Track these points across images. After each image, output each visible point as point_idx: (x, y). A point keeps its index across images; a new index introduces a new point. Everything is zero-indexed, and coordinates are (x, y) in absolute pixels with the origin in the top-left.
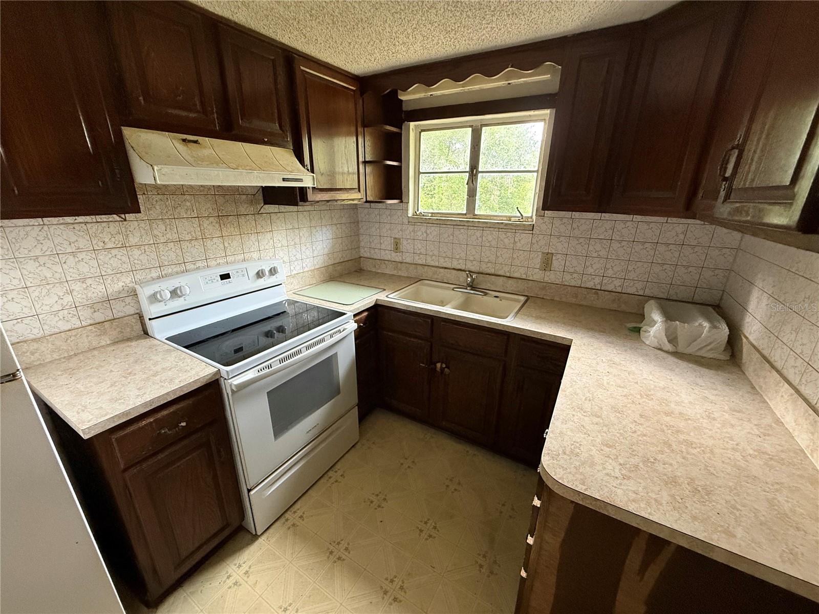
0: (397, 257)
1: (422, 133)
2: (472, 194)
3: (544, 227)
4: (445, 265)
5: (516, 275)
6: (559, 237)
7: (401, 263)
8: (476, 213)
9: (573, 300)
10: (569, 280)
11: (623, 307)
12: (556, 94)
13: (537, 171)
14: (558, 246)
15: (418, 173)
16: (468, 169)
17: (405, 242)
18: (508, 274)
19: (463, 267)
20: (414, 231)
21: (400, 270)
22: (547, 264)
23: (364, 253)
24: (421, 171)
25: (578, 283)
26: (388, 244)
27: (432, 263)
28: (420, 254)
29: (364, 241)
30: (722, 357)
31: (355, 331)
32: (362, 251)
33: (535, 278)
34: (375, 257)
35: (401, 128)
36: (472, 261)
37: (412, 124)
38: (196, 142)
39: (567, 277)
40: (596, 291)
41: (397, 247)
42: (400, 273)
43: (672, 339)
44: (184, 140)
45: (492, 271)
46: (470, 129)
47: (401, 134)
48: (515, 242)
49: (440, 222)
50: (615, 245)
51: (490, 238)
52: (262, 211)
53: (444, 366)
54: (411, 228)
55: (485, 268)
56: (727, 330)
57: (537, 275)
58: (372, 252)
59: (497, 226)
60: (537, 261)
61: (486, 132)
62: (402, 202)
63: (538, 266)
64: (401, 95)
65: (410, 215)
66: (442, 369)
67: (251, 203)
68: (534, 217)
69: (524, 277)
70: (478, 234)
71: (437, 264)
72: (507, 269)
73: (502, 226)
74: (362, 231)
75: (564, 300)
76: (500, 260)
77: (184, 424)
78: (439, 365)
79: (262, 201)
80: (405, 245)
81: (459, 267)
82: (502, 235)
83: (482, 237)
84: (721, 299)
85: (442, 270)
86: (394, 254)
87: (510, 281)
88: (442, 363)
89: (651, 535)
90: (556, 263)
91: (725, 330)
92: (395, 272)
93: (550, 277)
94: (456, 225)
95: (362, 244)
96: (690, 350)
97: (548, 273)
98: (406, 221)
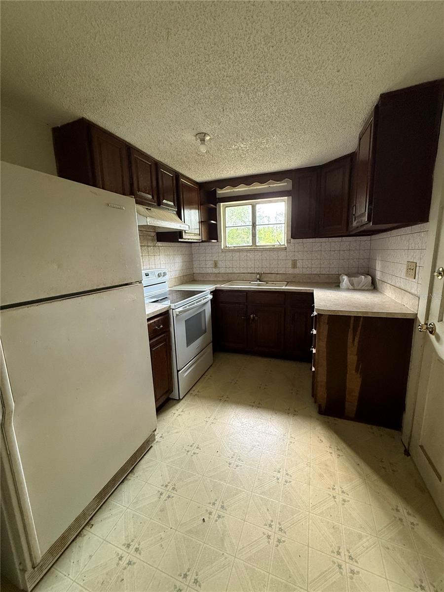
0: (216, 271)
1: (226, 208)
2: (254, 236)
3: (291, 248)
4: (243, 272)
5: (281, 272)
6: (298, 252)
7: (219, 273)
8: (257, 245)
9: (309, 281)
10: (305, 271)
11: (331, 281)
12: (290, 191)
13: (284, 223)
14: (299, 256)
15: (225, 227)
16: (251, 224)
17: (220, 262)
18: (276, 272)
19: (253, 272)
20: (225, 256)
21: (219, 277)
22: (294, 265)
23: (195, 271)
24: (227, 226)
25: (310, 273)
26: (210, 264)
27: (236, 272)
28: (229, 267)
29: (196, 264)
30: (371, 288)
31: (211, 300)
32: (195, 270)
33: (290, 272)
34: (203, 272)
35: (216, 206)
36: (257, 268)
37: (222, 204)
38: (150, 209)
39: (305, 270)
40: (318, 275)
41: (216, 265)
42: (219, 279)
43: (352, 284)
44: (147, 209)
45: (269, 272)
46: (251, 206)
47: (216, 209)
48: (278, 256)
49: (239, 250)
50: (323, 253)
51: (266, 255)
52: (156, 245)
53: (254, 316)
54: (224, 254)
55: (264, 271)
56: (371, 278)
57: (291, 271)
58: (201, 269)
59: (269, 249)
60: (290, 264)
61: (258, 207)
62: (218, 242)
63: (291, 266)
64: (219, 191)
65: (222, 248)
66: (254, 317)
67: (153, 240)
68: (286, 244)
69: (284, 273)
70: (260, 254)
71: (239, 272)
72: (276, 270)
73: (271, 249)
74: (194, 259)
75: (305, 281)
76: (272, 266)
77: (162, 326)
78: (252, 316)
79: (156, 240)
80: (220, 264)
81: (251, 272)
82: (272, 254)
83: (262, 255)
84: (368, 272)
85: (243, 274)
86: (214, 269)
87: (278, 276)
88: (253, 314)
89: (355, 316)
90: (299, 264)
91: (370, 278)
92: (215, 279)
93: (297, 271)
94: (248, 251)
95: (195, 266)
96: (359, 288)
97: (295, 269)
98: (220, 251)
